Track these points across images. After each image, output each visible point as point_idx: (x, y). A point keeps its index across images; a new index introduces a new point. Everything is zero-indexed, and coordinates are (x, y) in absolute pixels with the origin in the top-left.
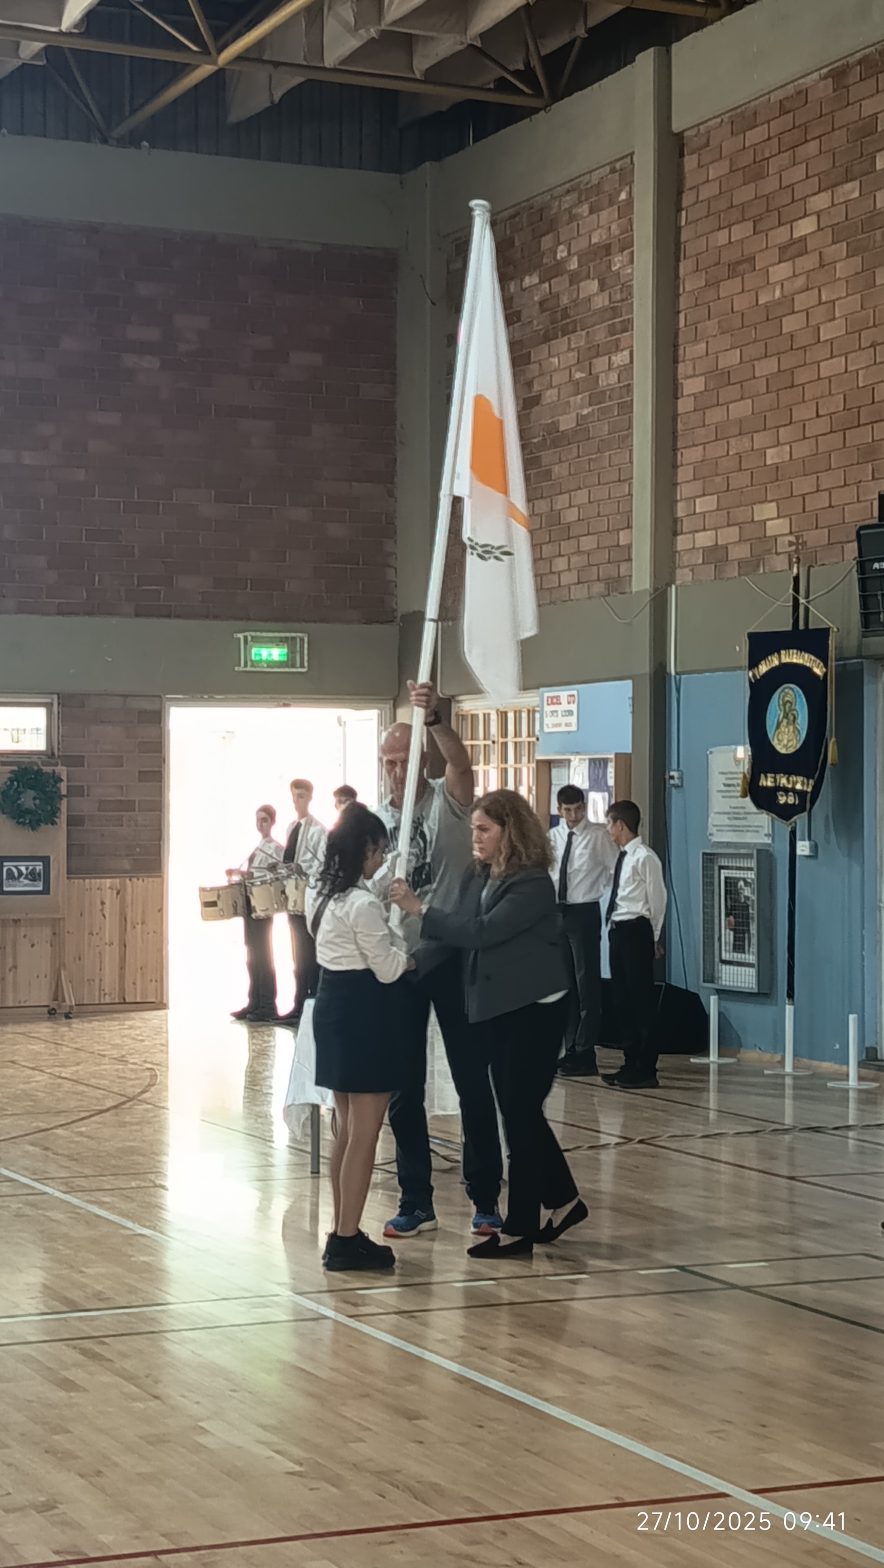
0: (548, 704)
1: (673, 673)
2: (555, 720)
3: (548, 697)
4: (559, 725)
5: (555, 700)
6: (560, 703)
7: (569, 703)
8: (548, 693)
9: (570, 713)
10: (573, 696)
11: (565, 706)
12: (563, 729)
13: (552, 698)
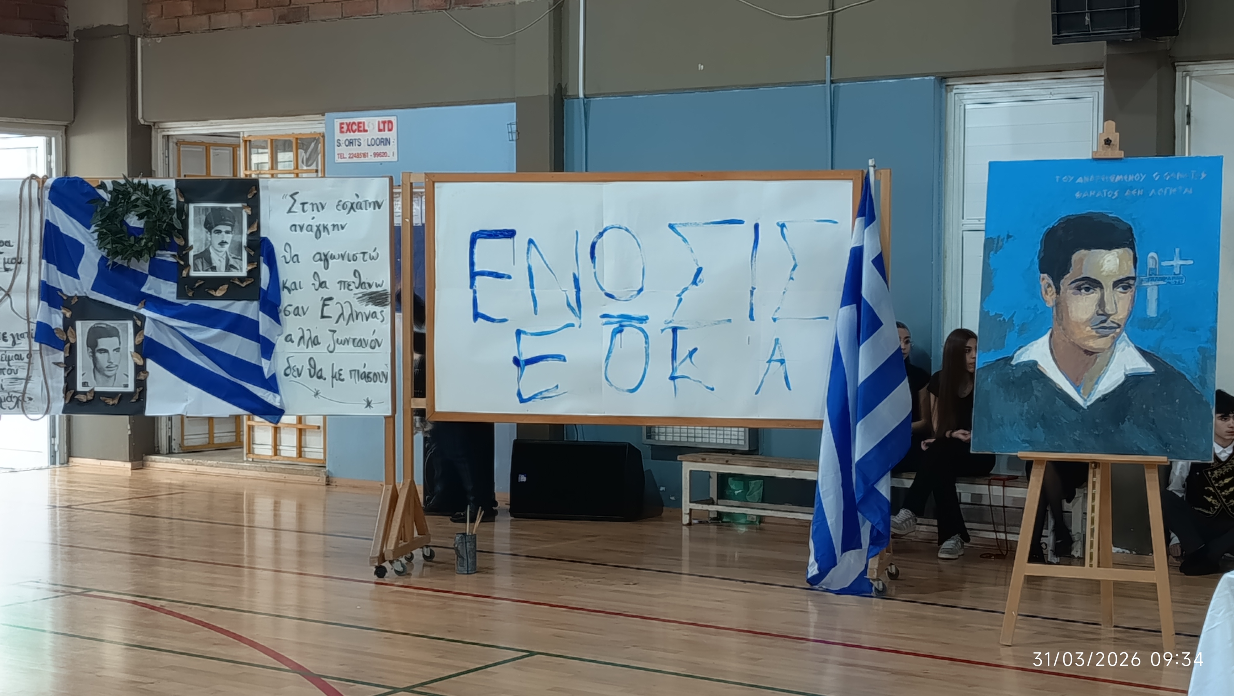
0: (342, 132)
1: (581, 95)
2: (354, 149)
3: (342, 124)
4: (365, 155)
5: (355, 127)
6: (366, 131)
7: (380, 130)
8: (338, 120)
9: (386, 142)
10: (390, 122)
11: (373, 133)
12: (371, 159)
13: (348, 125)
